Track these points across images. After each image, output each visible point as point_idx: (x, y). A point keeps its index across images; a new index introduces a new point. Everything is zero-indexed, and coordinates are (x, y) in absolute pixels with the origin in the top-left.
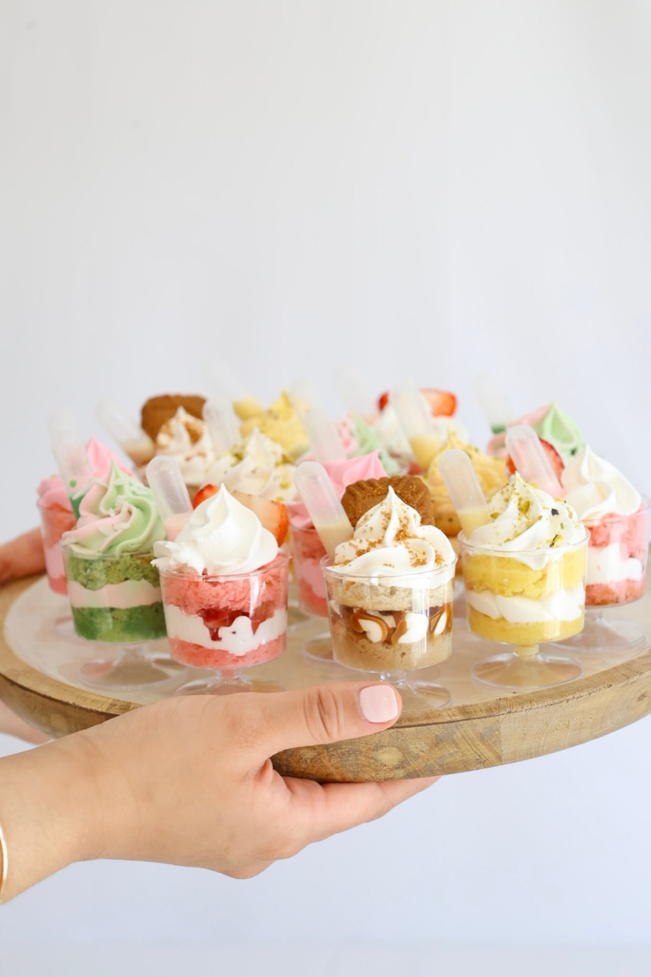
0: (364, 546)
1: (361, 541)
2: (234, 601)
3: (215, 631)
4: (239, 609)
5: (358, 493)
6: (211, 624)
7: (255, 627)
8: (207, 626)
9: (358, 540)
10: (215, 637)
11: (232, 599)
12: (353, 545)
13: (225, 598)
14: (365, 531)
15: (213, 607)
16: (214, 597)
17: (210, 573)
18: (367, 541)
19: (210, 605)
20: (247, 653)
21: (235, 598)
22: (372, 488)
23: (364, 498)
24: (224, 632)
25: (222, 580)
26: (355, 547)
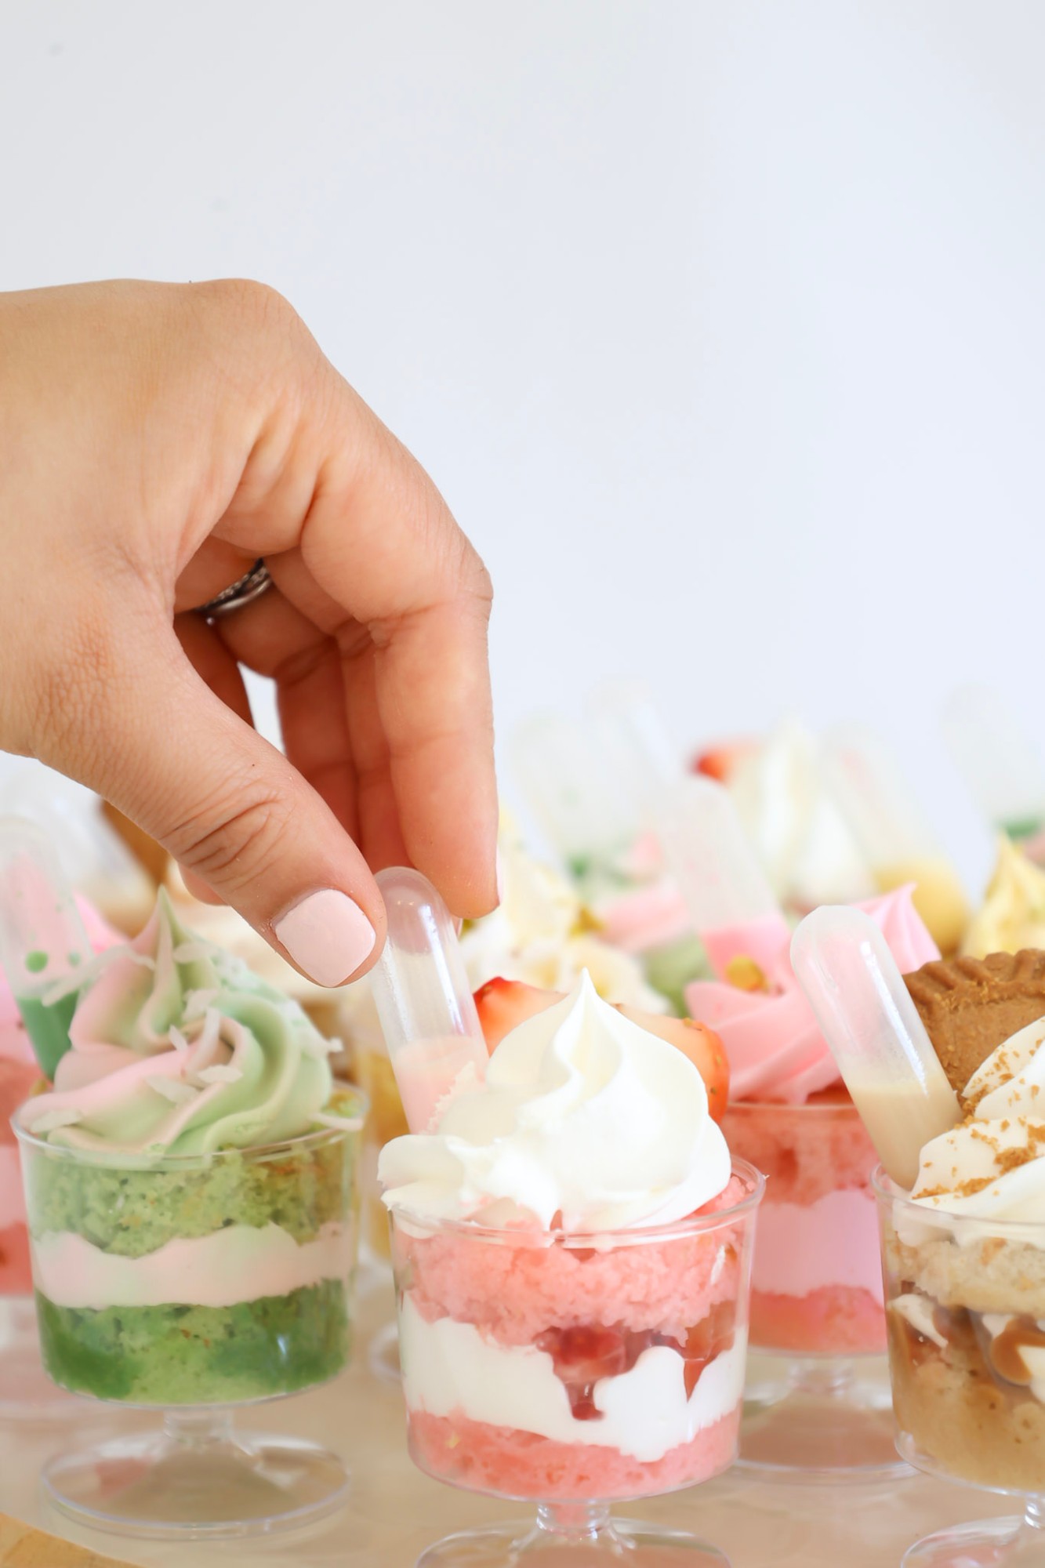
0: (1016, 1139)
1: (1005, 1125)
2: (644, 1305)
3: (587, 1390)
4: (651, 1327)
5: (937, 996)
6: (574, 1372)
7: (692, 1378)
8: (563, 1378)
9: (996, 1124)
10: (584, 1408)
11: (638, 1297)
12: (984, 1138)
13: (621, 1296)
14: (1017, 1097)
15: (585, 1321)
16: (588, 1292)
17: (570, 1225)
18: (1023, 1123)
19: (576, 1318)
20: (667, 1452)
21: (647, 1295)
22: (974, 983)
23: (956, 1008)
24: (609, 1392)
25: (603, 1244)
26: (991, 1143)
